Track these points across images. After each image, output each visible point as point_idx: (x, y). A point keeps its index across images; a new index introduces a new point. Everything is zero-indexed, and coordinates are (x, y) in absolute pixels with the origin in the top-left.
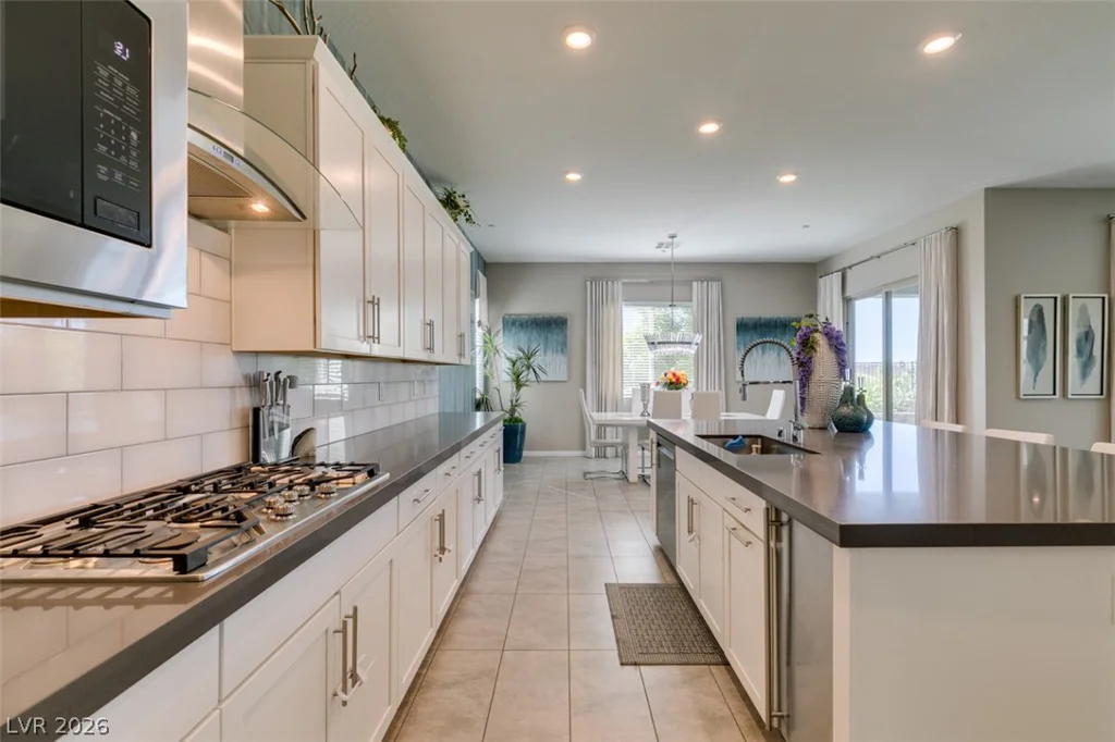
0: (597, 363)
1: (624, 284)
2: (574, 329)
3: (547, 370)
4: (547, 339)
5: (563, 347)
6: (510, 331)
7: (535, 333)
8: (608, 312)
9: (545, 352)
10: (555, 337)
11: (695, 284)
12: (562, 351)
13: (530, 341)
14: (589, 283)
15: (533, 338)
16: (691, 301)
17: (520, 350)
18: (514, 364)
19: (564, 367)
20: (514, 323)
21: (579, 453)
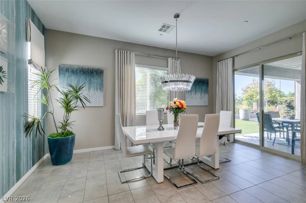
0: (122, 96)
1: (136, 55)
2: (108, 77)
3: (91, 100)
4: (90, 80)
5: (101, 86)
6: (64, 75)
7: (83, 77)
8: (127, 69)
9: (89, 89)
10: (95, 80)
11: (169, 59)
12: (100, 89)
13: (79, 81)
14: (116, 51)
15: (81, 80)
16: (168, 67)
17: (71, 86)
18: (67, 96)
19: (101, 99)
20: (67, 70)
21: (111, 147)
